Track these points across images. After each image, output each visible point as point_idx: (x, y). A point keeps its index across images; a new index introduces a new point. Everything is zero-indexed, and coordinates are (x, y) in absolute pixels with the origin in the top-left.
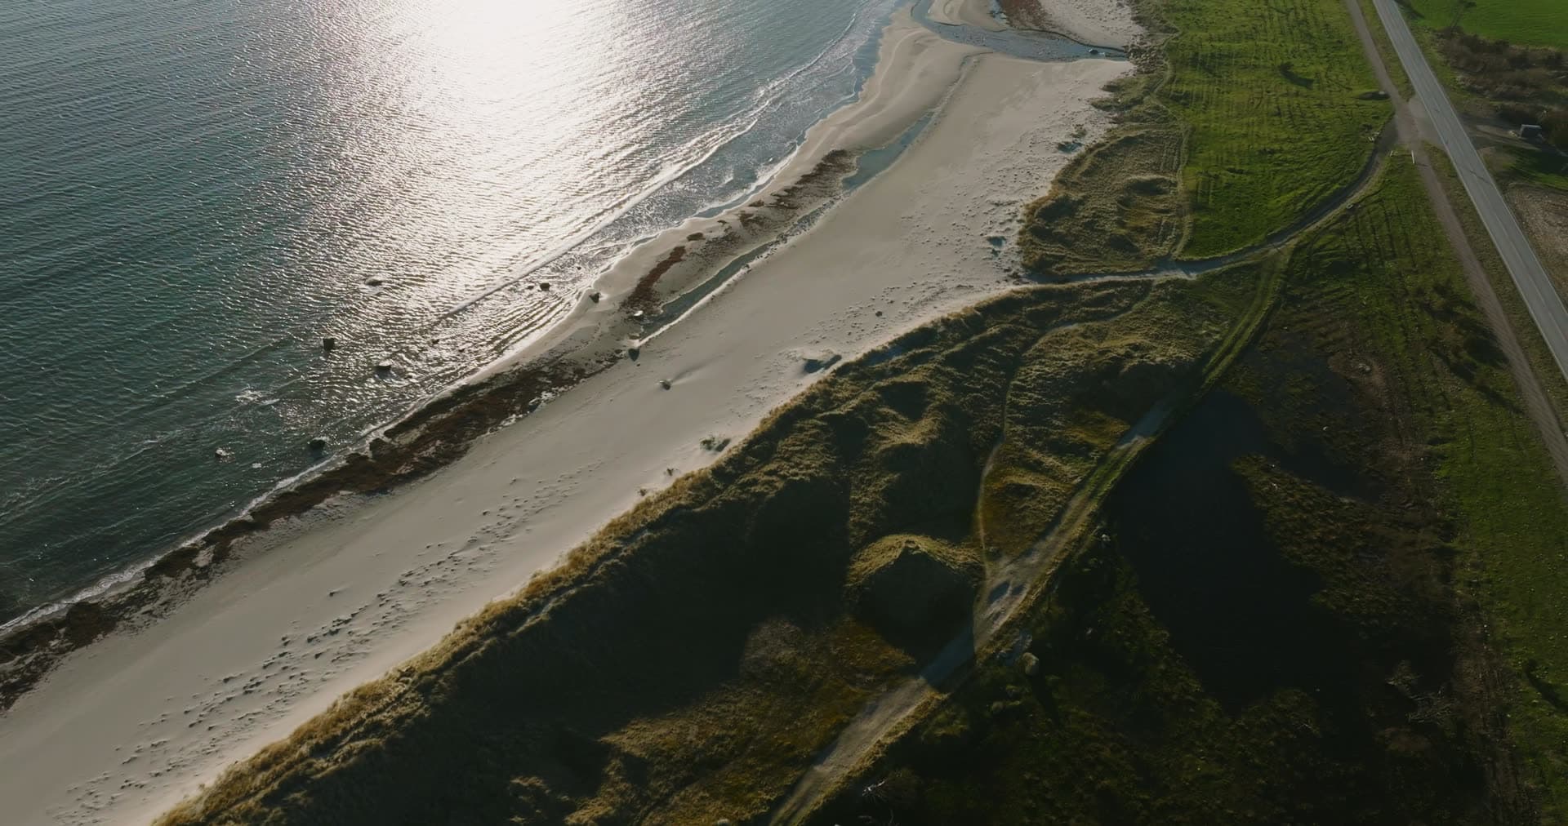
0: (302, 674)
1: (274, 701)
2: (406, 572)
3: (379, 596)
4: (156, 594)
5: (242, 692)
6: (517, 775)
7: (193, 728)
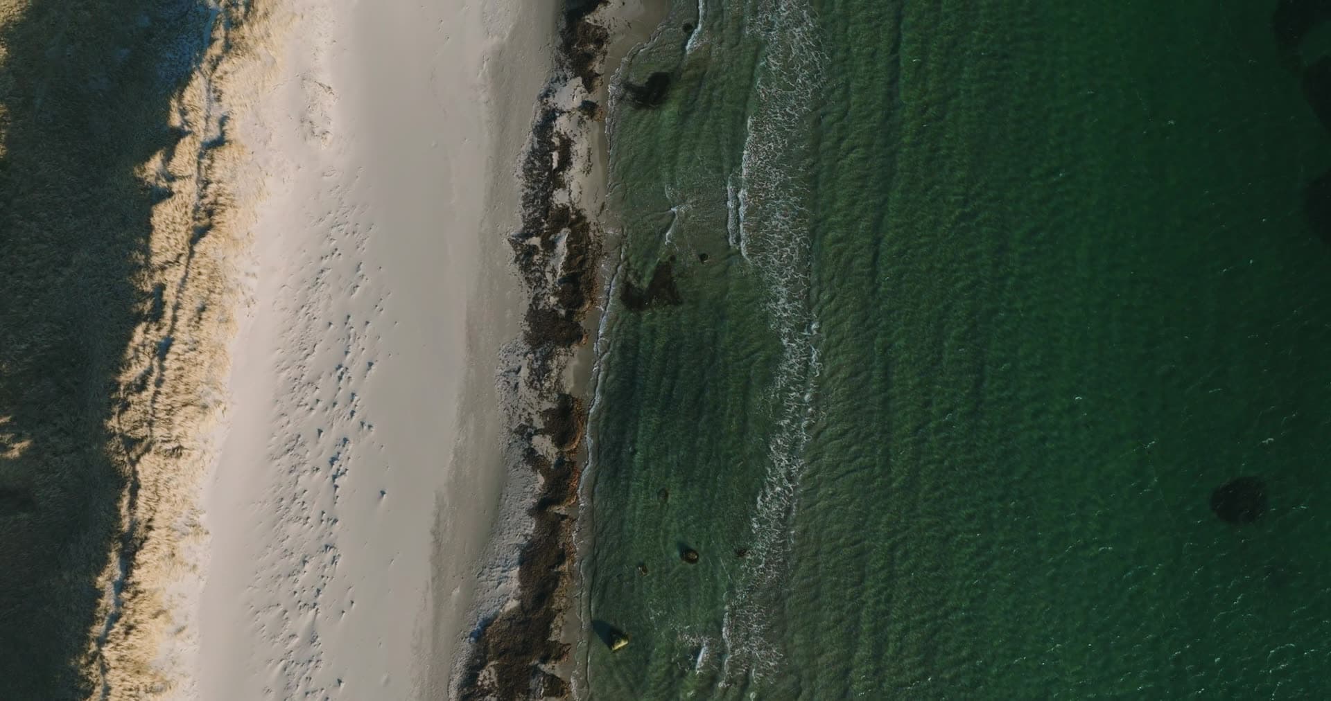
0: (311, 409)
1: (306, 374)
2: (340, 561)
3: (336, 521)
4: (536, 388)
5: (345, 365)
6: (30, 449)
7: (346, 317)
